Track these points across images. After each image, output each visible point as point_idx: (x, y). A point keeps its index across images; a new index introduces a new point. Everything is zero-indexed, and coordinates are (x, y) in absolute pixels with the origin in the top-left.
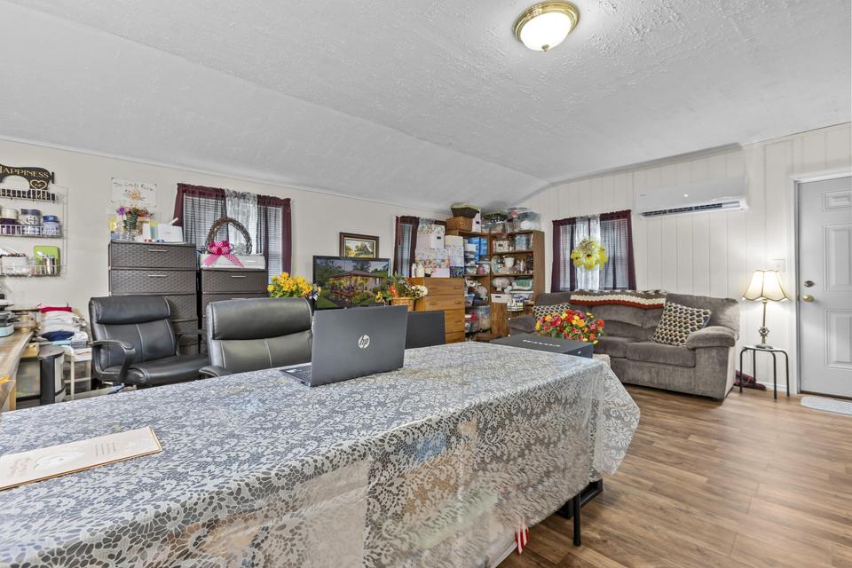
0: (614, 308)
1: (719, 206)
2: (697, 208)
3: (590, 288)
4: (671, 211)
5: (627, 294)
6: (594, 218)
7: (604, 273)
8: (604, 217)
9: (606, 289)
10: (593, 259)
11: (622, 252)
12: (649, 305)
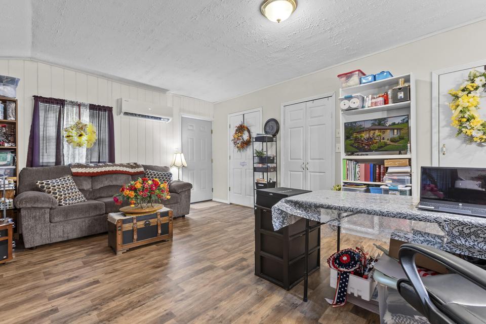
0: (114, 176)
1: (160, 118)
2: (152, 117)
3: (77, 161)
4: (139, 115)
5: (109, 166)
6: (84, 105)
7: (89, 151)
8: (92, 107)
9: (91, 162)
10: (84, 138)
11: (105, 136)
12: (134, 173)
